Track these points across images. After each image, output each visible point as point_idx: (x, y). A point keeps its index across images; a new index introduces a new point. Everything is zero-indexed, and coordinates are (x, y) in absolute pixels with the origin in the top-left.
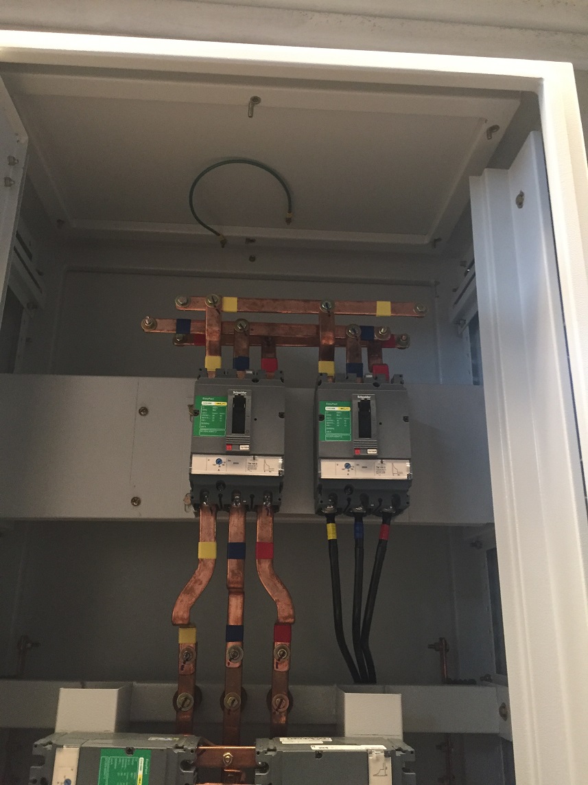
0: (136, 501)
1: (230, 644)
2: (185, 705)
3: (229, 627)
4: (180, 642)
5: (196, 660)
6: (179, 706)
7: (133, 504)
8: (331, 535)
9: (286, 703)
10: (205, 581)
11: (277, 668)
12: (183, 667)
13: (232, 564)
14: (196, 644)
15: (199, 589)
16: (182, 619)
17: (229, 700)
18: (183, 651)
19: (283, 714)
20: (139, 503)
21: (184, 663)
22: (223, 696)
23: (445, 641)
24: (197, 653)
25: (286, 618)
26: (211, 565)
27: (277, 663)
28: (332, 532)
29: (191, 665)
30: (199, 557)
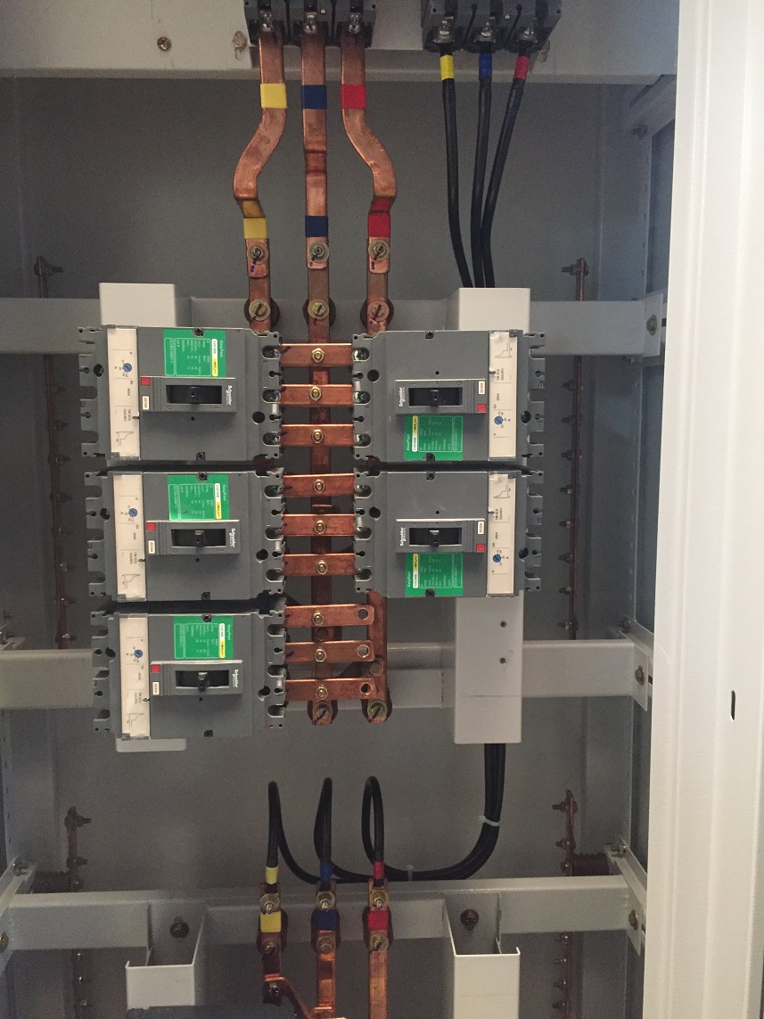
0: (164, 43)
1: (312, 240)
2: (260, 313)
3: (309, 219)
4: (246, 237)
5: (269, 260)
6: (252, 315)
7: (160, 47)
8: (446, 72)
9: (385, 310)
10: (274, 140)
11: (373, 268)
12: (253, 267)
13: (308, 115)
14: (268, 241)
15: (266, 149)
16: (248, 190)
17: (313, 308)
18: (252, 247)
19: (382, 323)
20: (169, 46)
21: (254, 263)
22: (307, 303)
23: (585, 264)
24: (269, 250)
25: (384, 189)
26: (280, 118)
27: (373, 263)
28: (447, 68)
29: (264, 266)
30: (263, 105)
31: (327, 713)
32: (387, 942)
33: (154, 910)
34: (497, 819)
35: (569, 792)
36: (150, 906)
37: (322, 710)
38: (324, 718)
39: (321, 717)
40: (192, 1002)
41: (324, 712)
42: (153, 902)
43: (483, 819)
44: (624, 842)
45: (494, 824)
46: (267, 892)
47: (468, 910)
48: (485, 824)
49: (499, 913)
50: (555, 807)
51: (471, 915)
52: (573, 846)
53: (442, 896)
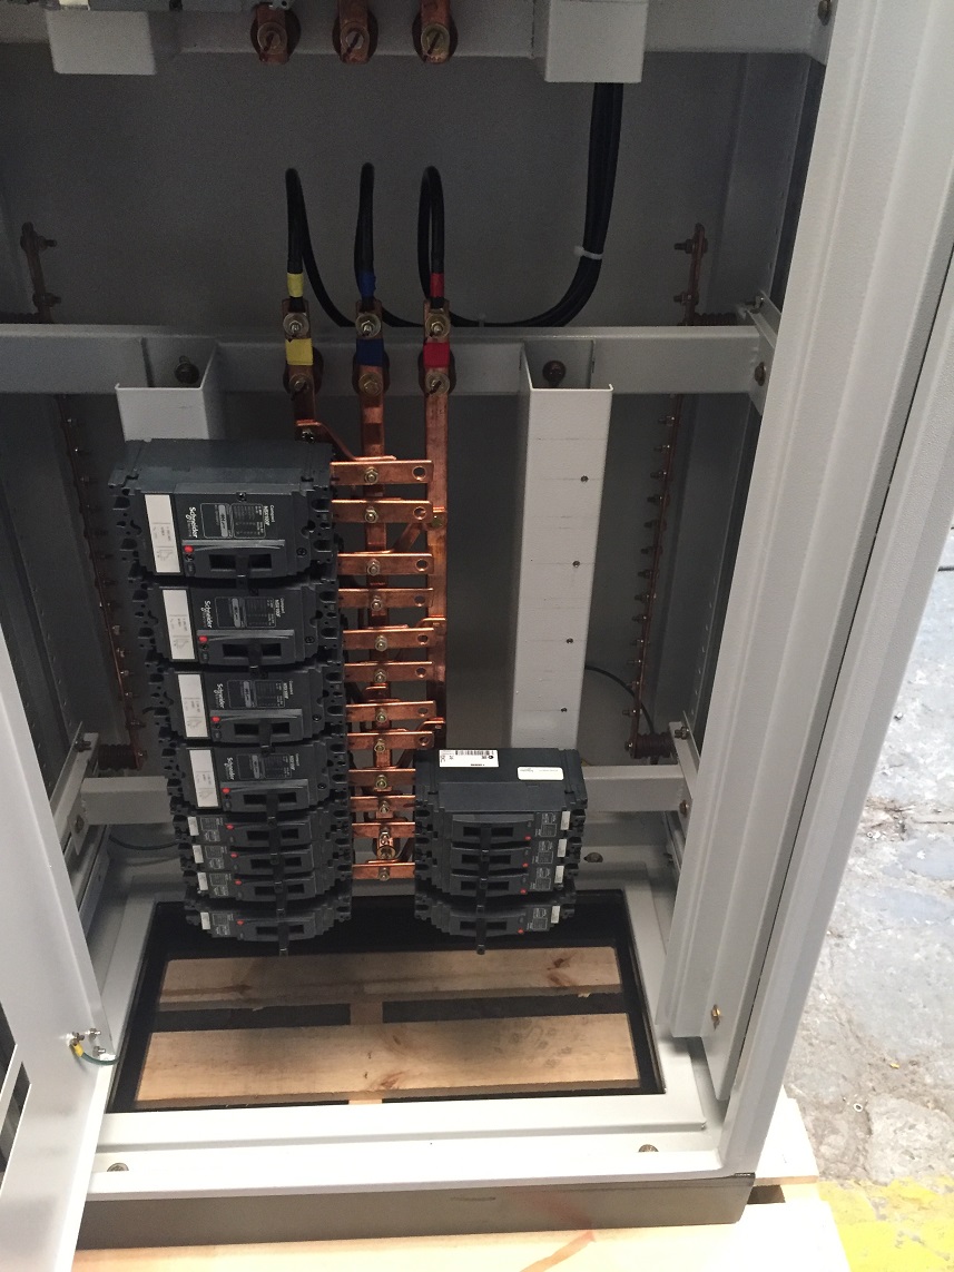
31: (361, 38)
32: (448, 382)
33: (149, 344)
34: (600, 251)
35: (699, 228)
36: (144, 342)
37: (353, 34)
38: (358, 47)
39: (353, 45)
40: (205, 435)
41: (356, 40)
42: (147, 336)
43: (580, 251)
44: (763, 292)
45: (594, 256)
46: (291, 310)
47: (554, 362)
48: (583, 258)
49: (592, 363)
50: (679, 247)
51: (555, 366)
52: (695, 301)
53: (521, 341)
